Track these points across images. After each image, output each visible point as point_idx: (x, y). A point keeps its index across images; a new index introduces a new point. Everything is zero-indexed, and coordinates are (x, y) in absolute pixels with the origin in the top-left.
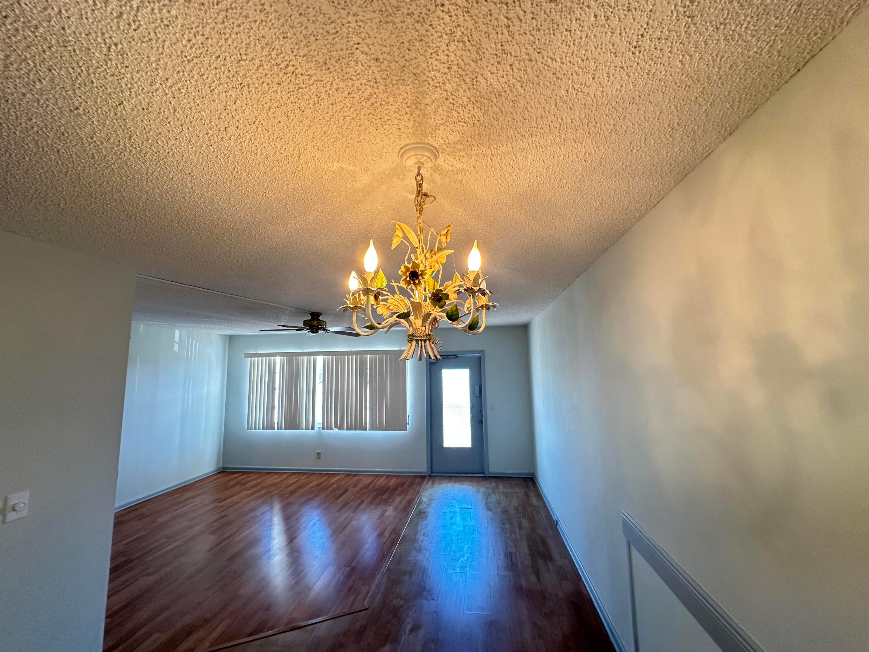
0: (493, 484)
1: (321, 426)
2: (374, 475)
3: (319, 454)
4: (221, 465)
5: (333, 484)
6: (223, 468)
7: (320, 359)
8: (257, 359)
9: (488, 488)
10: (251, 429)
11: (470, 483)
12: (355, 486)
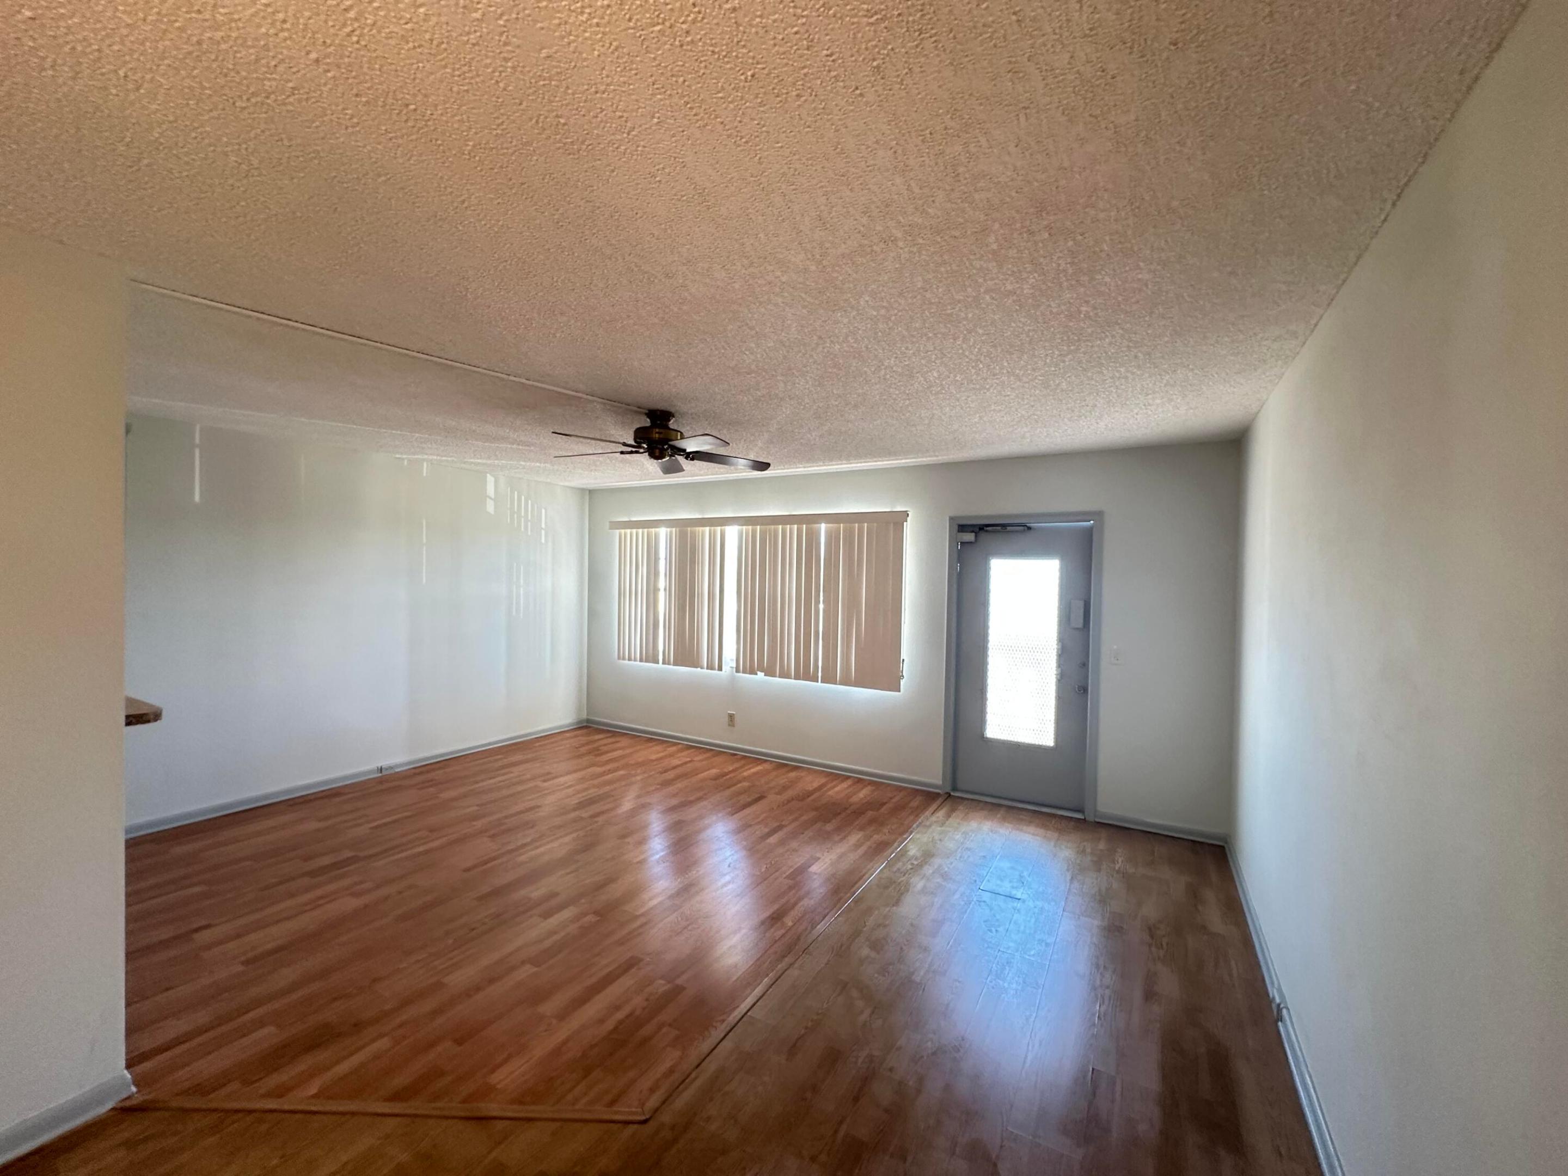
0: (1102, 846)
1: (734, 665)
2: (832, 773)
3: (731, 717)
4: (584, 716)
5: (745, 779)
6: (588, 721)
7: (732, 533)
8: (628, 531)
10: (624, 659)
11: (1041, 831)
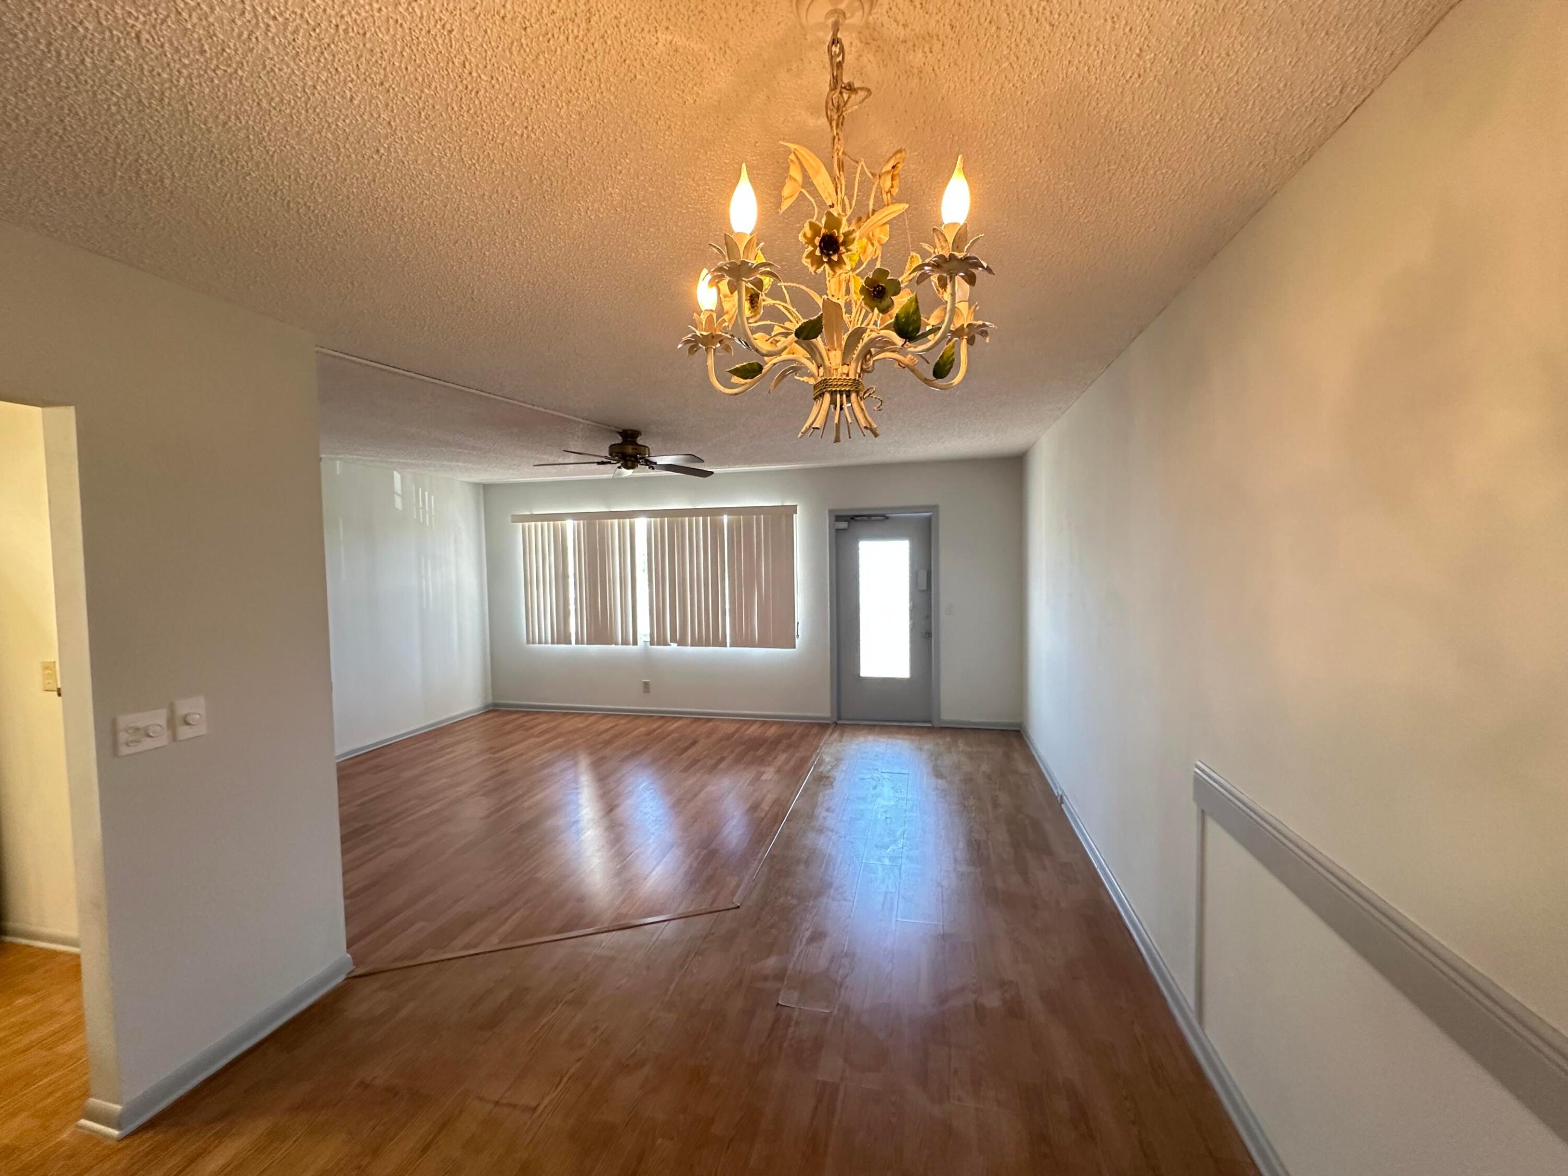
0: (948, 739)
1: (649, 639)
2: (741, 720)
3: (646, 684)
4: (490, 700)
5: (672, 732)
6: (495, 705)
7: (641, 524)
8: (533, 524)
9: (938, 744)
10: (534, 643)
11: (905, 737)
12: (709, 735)
